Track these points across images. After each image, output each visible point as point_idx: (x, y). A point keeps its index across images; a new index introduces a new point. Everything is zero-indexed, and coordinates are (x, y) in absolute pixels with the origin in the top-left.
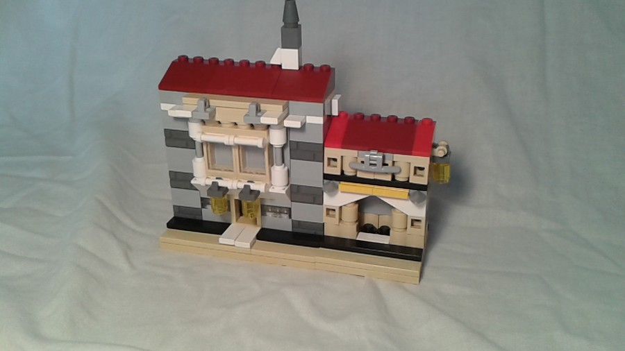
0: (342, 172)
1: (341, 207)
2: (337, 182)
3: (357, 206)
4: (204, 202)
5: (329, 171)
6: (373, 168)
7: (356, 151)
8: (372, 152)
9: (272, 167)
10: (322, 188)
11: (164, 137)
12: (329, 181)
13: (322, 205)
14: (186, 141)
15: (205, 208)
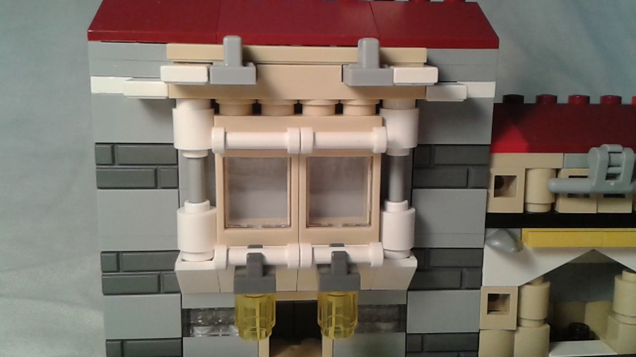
0: (525, 204)
1: (520, 288)
2: (516, 231)
3: (547, 285)
4: (188, 319)
5: (501, 205)
6: (612, 183)
7: (561, 155)
8: (609, 147)
9: (382, 207)
10: (483, 249)
11: (95, 165)
12: (497, 229)
13: (479, 289)
14: (156, 171)
15: (189, 335)
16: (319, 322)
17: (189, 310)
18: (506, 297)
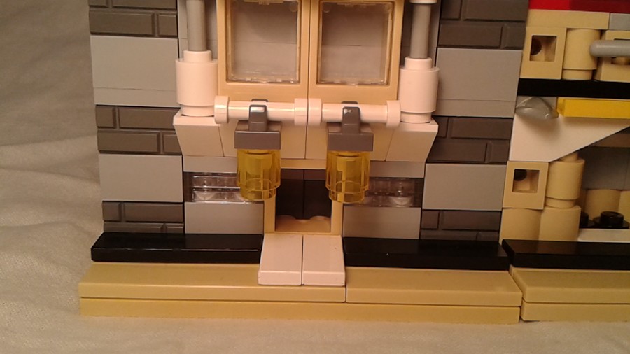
0: (563, 70)
1: (551, 163)
2: (551, 100)
3: (582, 162)
4: (190, 183)
7: (606, 15)
9: (402, 63)
10: (512, 119)
11: (88, 7)
12: (530, 98)
13: (505, 163)
14: (153, 16)
15: (191, 200)
16: (327, 186)
17: (192, 174)
18: (535, 174)
